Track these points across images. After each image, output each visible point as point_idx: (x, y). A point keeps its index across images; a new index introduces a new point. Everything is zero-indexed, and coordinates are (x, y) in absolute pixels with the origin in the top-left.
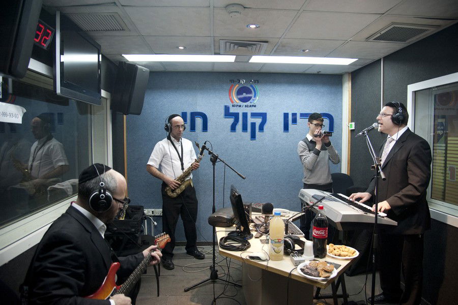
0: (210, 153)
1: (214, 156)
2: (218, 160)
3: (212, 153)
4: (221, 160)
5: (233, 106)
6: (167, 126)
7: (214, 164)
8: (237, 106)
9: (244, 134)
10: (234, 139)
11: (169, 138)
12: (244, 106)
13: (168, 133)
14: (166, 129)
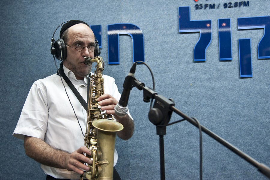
0: (148, 97)
1: (159, 103)
2: (175, 117)
3: (153, 96)
4: (185, 118)
5: (197, 7)
6: (55, 45)
7: (161, 132)
8: (206, 6)
9: (224, 65)
10: (202, 77)
11: (61, 73)
12: (222, 6)
13: (59, 62)
14: (53, 52)
